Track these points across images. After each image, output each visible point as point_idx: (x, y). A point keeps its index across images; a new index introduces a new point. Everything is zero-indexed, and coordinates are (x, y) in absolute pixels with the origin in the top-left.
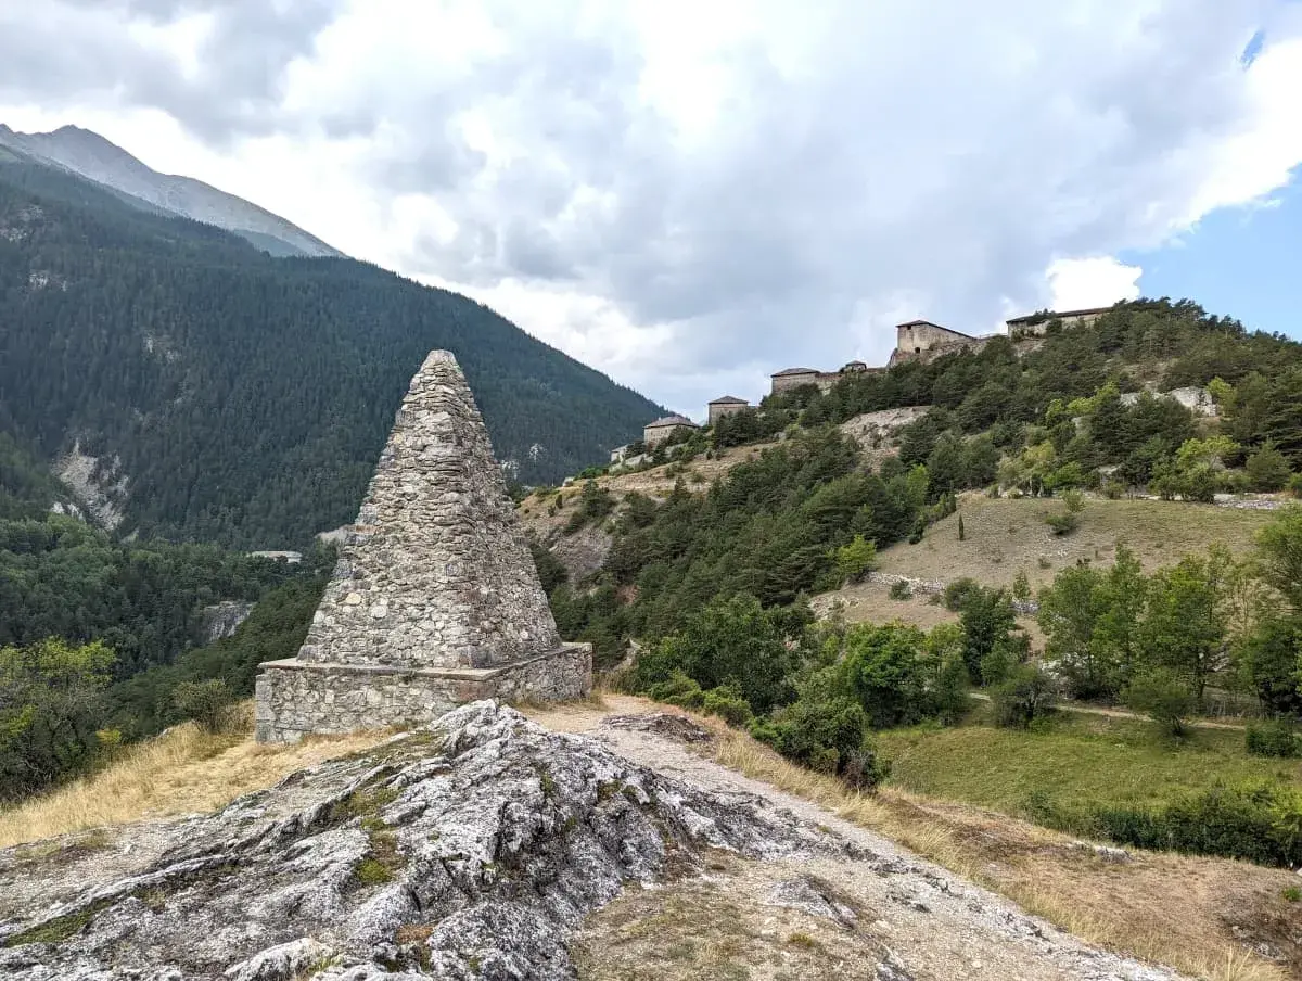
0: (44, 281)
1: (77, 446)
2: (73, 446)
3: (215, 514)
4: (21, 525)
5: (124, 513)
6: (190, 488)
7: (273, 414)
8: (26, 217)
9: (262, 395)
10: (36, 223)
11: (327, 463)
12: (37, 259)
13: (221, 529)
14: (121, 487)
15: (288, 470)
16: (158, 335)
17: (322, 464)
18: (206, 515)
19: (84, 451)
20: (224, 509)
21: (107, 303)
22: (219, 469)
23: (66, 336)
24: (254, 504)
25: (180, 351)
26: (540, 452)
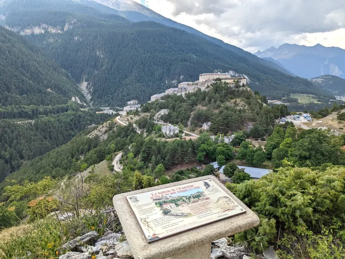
0: (77, 39)
1: (84, 79)
2: (83, 80)
3: (108, 97)
4: (59, 106)
5: (92, 96)
6: (103, 90)
7: (122, 71)
8: (73, 22)
9: (120, 66)
10: (75, 23)
11: (131, 84)
12: (75, 33)
13: (109, 100)
14: (91, 90)
15: (123, 85)
16: (99, 51)
17: (130, 84)
18: (106, 97)
19: (86, 81)
20: (110, 95)
21: (89, 43)
22: (109, 85)
23: (81, 53)
24: (115, 95)
25: (104, 55)
26: (183, 78)
